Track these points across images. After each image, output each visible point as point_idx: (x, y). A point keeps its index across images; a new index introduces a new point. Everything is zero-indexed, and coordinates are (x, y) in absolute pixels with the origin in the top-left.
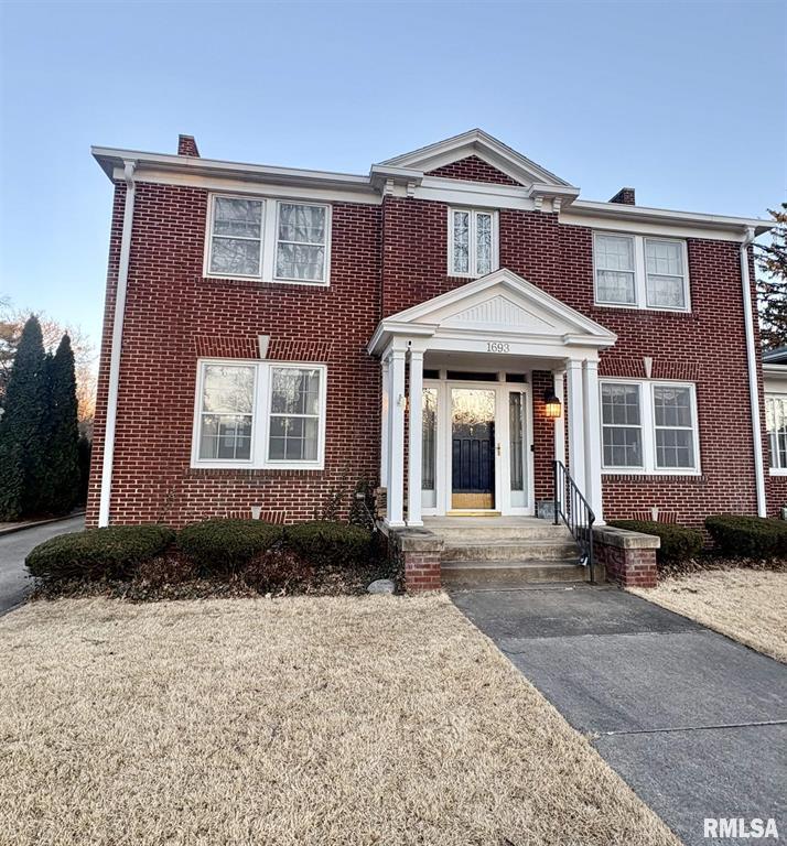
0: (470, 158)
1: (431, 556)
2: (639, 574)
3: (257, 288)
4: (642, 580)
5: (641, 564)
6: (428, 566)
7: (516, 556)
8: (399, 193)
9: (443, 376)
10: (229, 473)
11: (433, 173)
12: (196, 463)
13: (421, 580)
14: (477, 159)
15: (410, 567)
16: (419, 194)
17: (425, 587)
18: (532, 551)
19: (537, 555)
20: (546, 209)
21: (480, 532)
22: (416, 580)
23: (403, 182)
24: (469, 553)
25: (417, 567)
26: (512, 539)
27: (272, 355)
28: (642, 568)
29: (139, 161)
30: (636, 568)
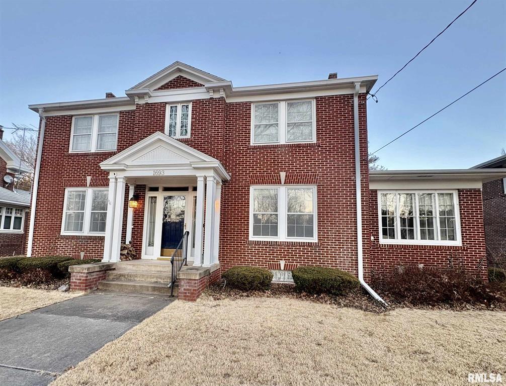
0: (178, 77)
1: (82, 275)
2: (186, 293)
3: (87, 156)
4: (188, 296)
5: (188, 288)
6: (80, 280)
7: (149, 280)
8: (142, 102)
9: (160, 190)
10: (73, 237)
11: (159, 89)
12: (63, 233)
13: (77, 286)
14: (182, 77)
15: (73, 279)
16: (150, 101)
17: (78, 289)
18: (157, 277)
19: (159, 280)
20: (216, 96)
21: (142, 267)
22: (75, 286)
23: (141, 96)
24: (126, 276)
25: (76, 279)
26: (158, 271)
27: (91, 185)
28: (188, 290)
29: (44, 108)
30: (184, 289)
